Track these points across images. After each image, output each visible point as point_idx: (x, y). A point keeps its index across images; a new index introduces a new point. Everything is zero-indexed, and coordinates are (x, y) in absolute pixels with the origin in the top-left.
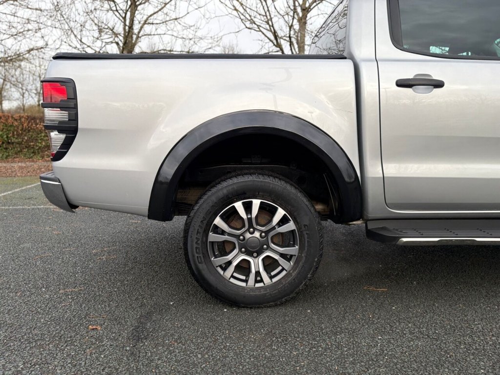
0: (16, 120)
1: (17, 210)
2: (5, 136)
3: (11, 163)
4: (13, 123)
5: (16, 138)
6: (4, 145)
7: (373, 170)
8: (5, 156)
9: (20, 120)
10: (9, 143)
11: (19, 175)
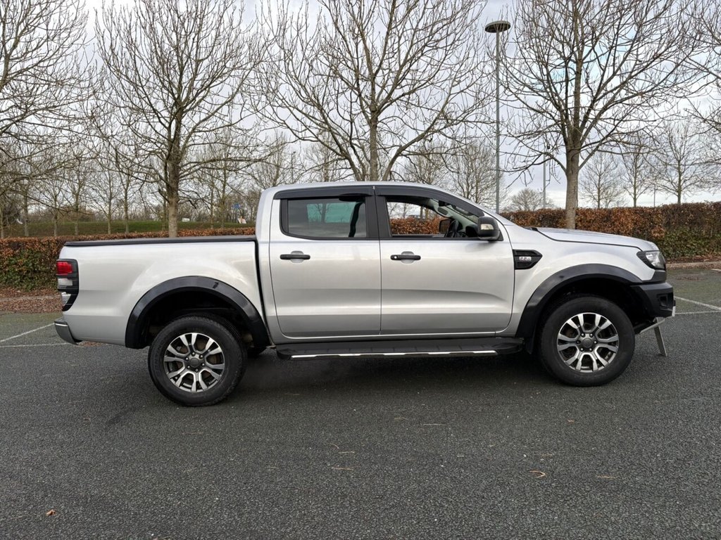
0: (44, 245)
1: (41, 347)
2: (31, 264)
3: (38, 295)
4: (40, 249)
5: (44, 266)
6: (30, 274)
7: (271, 312)
8: (30, 287)
9: (49, 245)
10: (35, 272)
11: (45, 310)
